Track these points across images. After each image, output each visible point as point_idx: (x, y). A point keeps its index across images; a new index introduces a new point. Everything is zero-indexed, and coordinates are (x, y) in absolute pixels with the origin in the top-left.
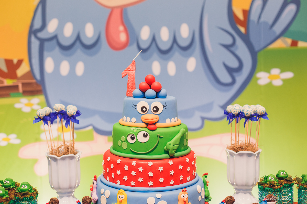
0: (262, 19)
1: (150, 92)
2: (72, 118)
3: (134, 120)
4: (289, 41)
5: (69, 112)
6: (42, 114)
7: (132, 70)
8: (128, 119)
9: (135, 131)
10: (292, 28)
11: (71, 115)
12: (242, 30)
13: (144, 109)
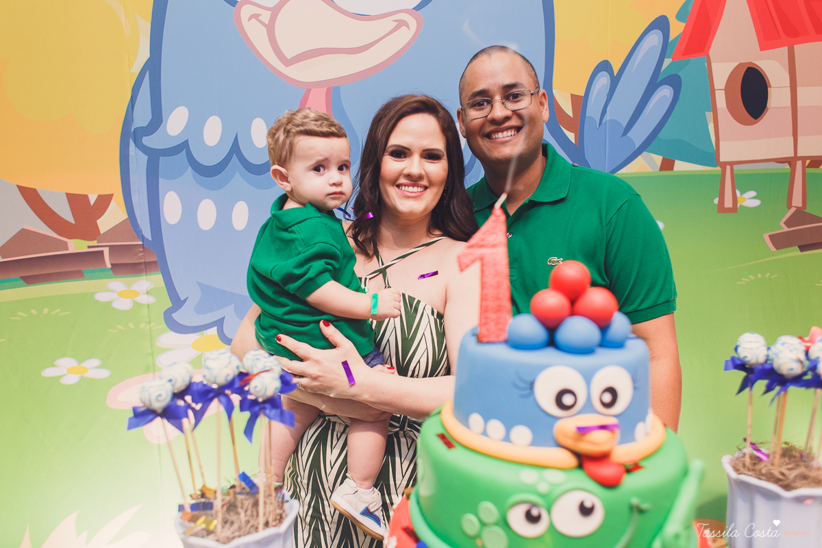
0: (607, 117)
1: (578, 329)
2: (268, 406)
3: (522, 434)
4: (658, 159)
5: (258, 389)
6: (160, 398)
7: (494, 246)
8: (496, 427)
9: (543, 488)
10: (662, 135)
11: (265, 398)
12: (571, 136)
13: (568, 399)
